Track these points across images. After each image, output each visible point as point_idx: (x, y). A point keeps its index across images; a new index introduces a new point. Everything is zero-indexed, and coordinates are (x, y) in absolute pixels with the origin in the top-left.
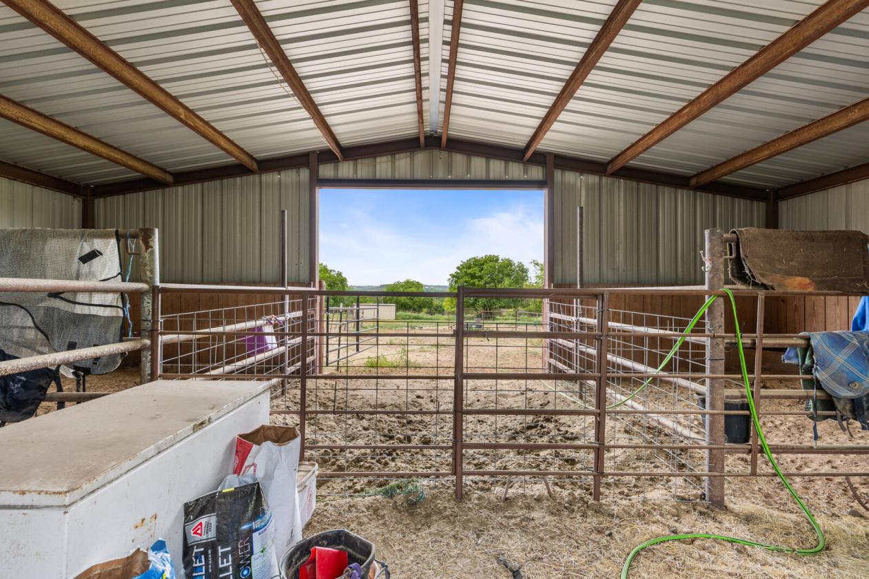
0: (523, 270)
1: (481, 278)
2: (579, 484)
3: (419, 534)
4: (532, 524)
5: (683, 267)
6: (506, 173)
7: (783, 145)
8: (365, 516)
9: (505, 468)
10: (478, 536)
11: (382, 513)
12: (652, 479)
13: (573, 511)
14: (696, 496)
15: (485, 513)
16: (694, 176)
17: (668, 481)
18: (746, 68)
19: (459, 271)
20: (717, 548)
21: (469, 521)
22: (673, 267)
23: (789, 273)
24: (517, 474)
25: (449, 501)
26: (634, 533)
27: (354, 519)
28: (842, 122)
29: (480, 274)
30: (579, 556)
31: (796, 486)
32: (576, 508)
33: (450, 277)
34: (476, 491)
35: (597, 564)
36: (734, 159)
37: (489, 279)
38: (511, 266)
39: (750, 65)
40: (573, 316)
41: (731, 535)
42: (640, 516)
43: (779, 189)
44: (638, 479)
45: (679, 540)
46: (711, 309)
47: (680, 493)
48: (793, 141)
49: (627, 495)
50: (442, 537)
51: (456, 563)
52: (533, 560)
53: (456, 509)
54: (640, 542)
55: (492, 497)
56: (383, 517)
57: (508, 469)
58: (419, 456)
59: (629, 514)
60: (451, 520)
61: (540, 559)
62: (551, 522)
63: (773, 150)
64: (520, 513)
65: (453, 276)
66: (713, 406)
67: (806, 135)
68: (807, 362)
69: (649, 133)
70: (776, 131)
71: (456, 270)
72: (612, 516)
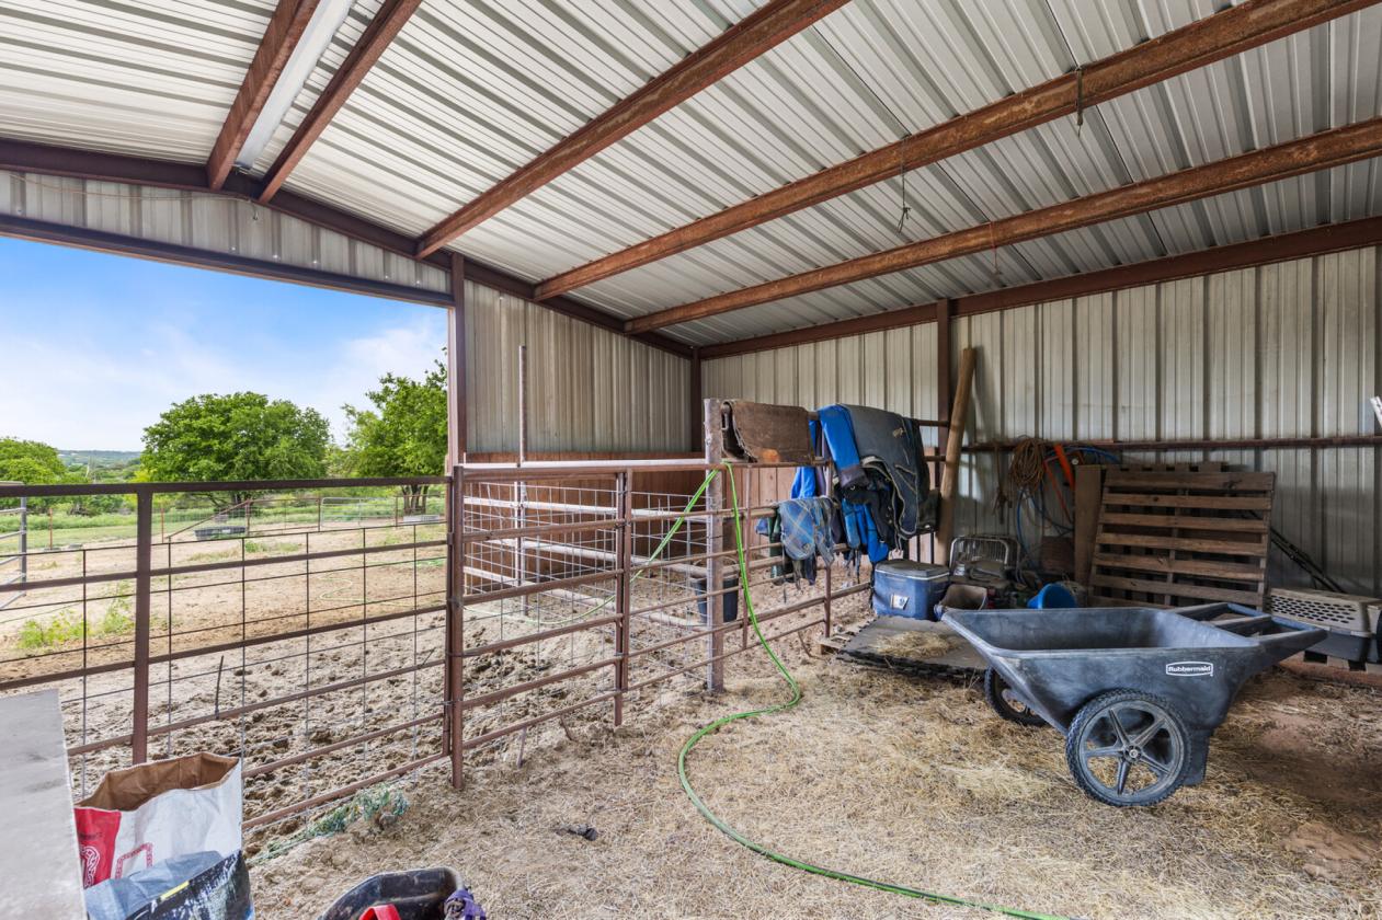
0: (317, 424)
1: (225, 436)
2: (585, 716)
3: (427, 855)
4: (567, 779)
5: (619, 431)
6: (386, 269)
7: (719, 305)
8: (312, 876)
9: (485, 731)
10: (513, 819)
11: (339, 858)
12: (654, 686)
13: (602, 746)
14: (700, 687)
15: (505, 789)
16: (631, 320)
17: (670, 682)
18: (708, 223)
19: (166, 422)
20: (738, 727)
21: (491, 807)
22: (609, 431)
23: (764, 446)
24: (508, 732)
25: (445, 795)
26: (670, 743)
27: (291, 890)
28: (765, 295)
29: (222, 428)
30: (636, 786)
31: (758, 653)
32: (603, 741)
33: (146, 434)
34: (477, 769)
35: (656, 785)
36: (673, 309)
37: (245, 439)
38: (293, 414)
39: (713, 221)
40: (513, 500)
41: (738, 713)
42: (666, 724)
43: (702, 348)
44: (641, 690)
45: (706, 733)
46: (712, 484)
47: (685, 688)
48: (727, 303)
49: (640, 710)
50: (466, 842)
51: (508, 861)
52: (595, 812)
53: (462, 802)
54: (680, 748)
55: (504, 767)
56: (346, 863)
57: (490, 730)
58: (328, 763)
59: (654, 726)
60: (465, 816)
61: (600, 808)
62: (586, 766)
63: (709, 308)
64: (546, 772)
65: (152, 432)
66: (715, 587)
67: (737, 300)
68: (776, 530)
69: (598, 262)
70: (714, 289)
71: (159, 420)
72: (642, 735)
